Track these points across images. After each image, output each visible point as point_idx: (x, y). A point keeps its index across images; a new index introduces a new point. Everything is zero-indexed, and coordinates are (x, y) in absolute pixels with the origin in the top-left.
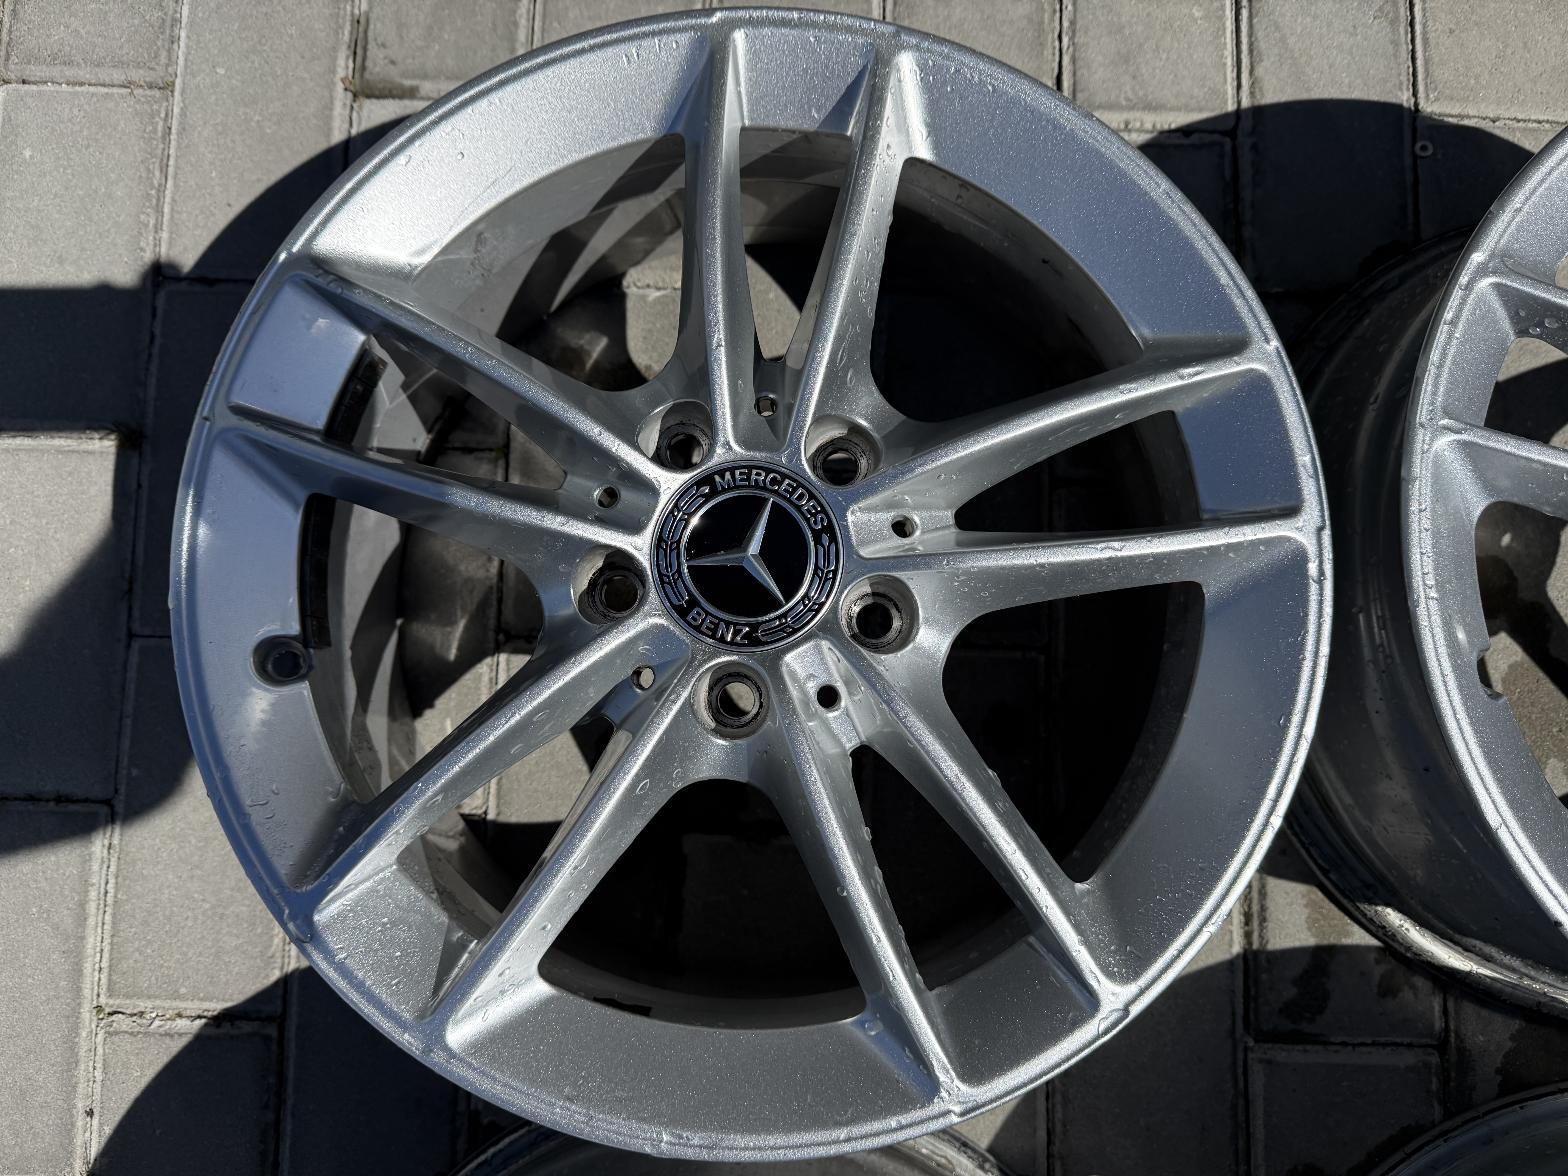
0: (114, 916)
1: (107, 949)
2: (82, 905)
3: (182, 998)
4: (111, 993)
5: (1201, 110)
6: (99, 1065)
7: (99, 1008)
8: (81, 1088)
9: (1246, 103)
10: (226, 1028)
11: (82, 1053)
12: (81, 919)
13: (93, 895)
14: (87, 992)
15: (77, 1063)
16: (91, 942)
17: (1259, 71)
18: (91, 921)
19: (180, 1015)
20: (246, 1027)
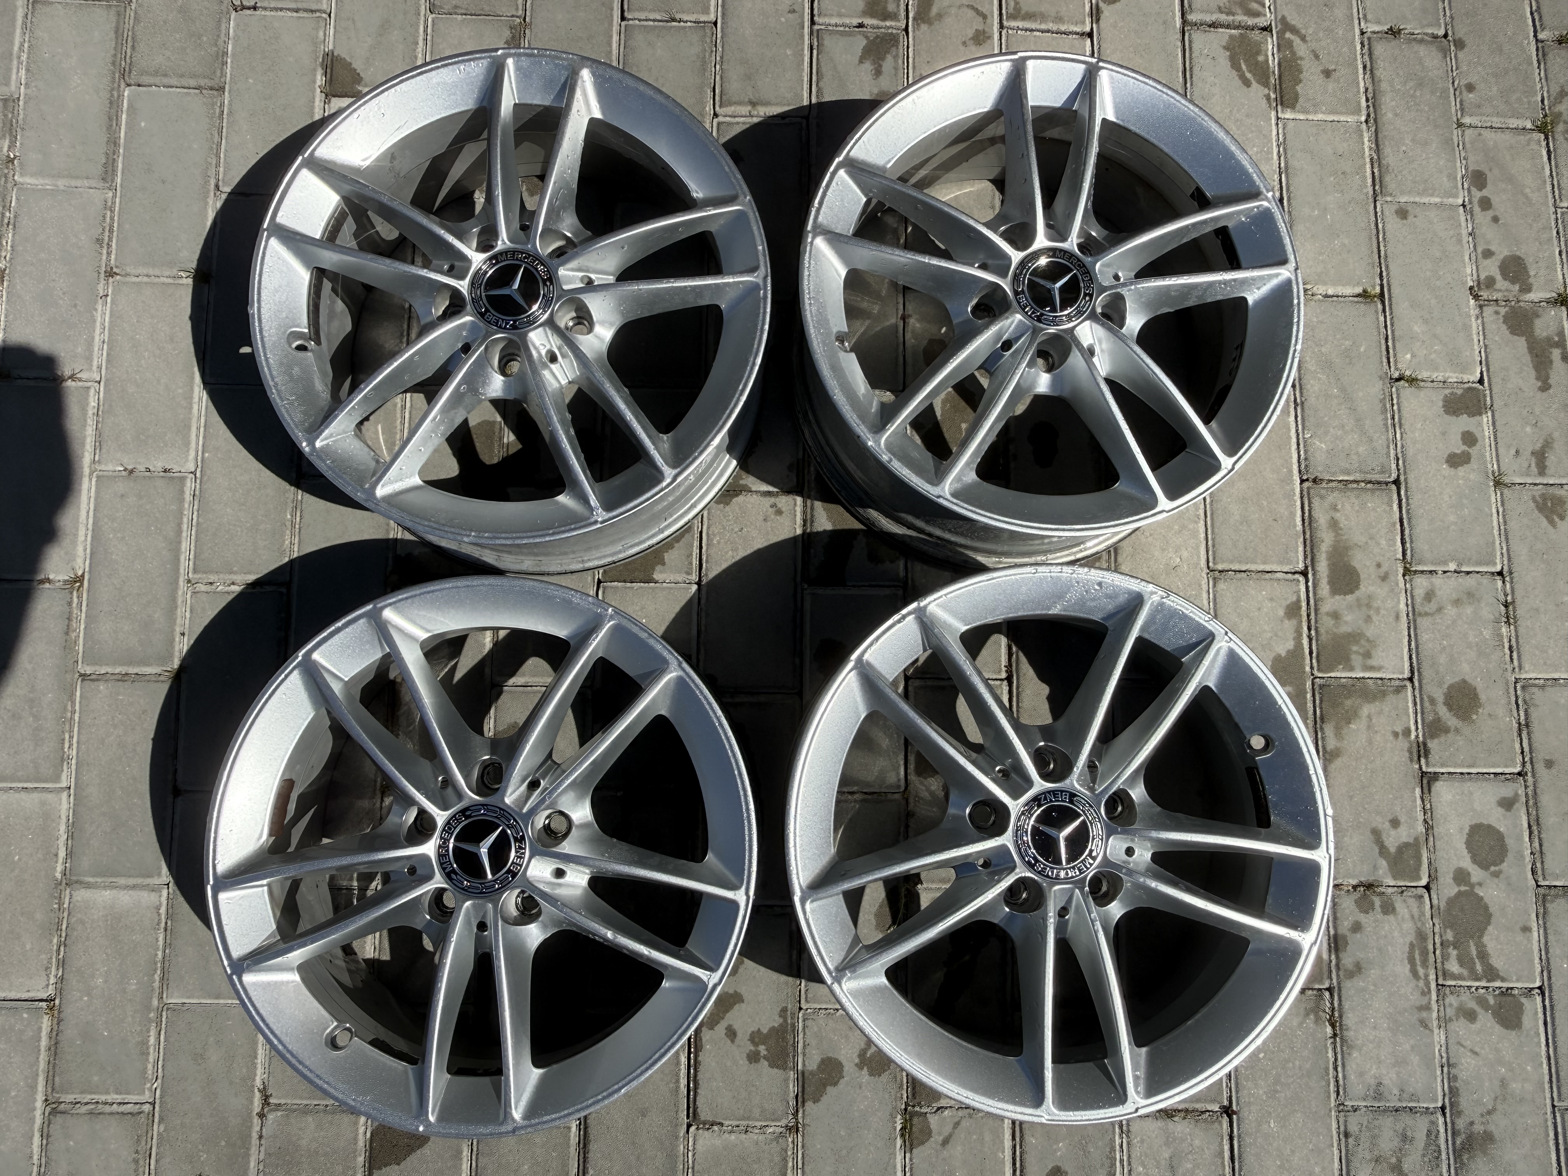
0: (197, 531)
1: (193, 548)
2: (180, 525)
3: (235, 573)
4: (195, 571)
5: (789, 105)
6: (188, 610)
7: (189, 581)
8: (179, 621)
9: (814, 101)
10: (258, 589)
11: (179, 602)
12: (179, 532)
13: (185, 520)
14: (182, 571)
15: (176, 607)
16: (184, 545)
17: (821, 84)
18: (184, 534)
19: (233, 583)
20: (268, 588)
